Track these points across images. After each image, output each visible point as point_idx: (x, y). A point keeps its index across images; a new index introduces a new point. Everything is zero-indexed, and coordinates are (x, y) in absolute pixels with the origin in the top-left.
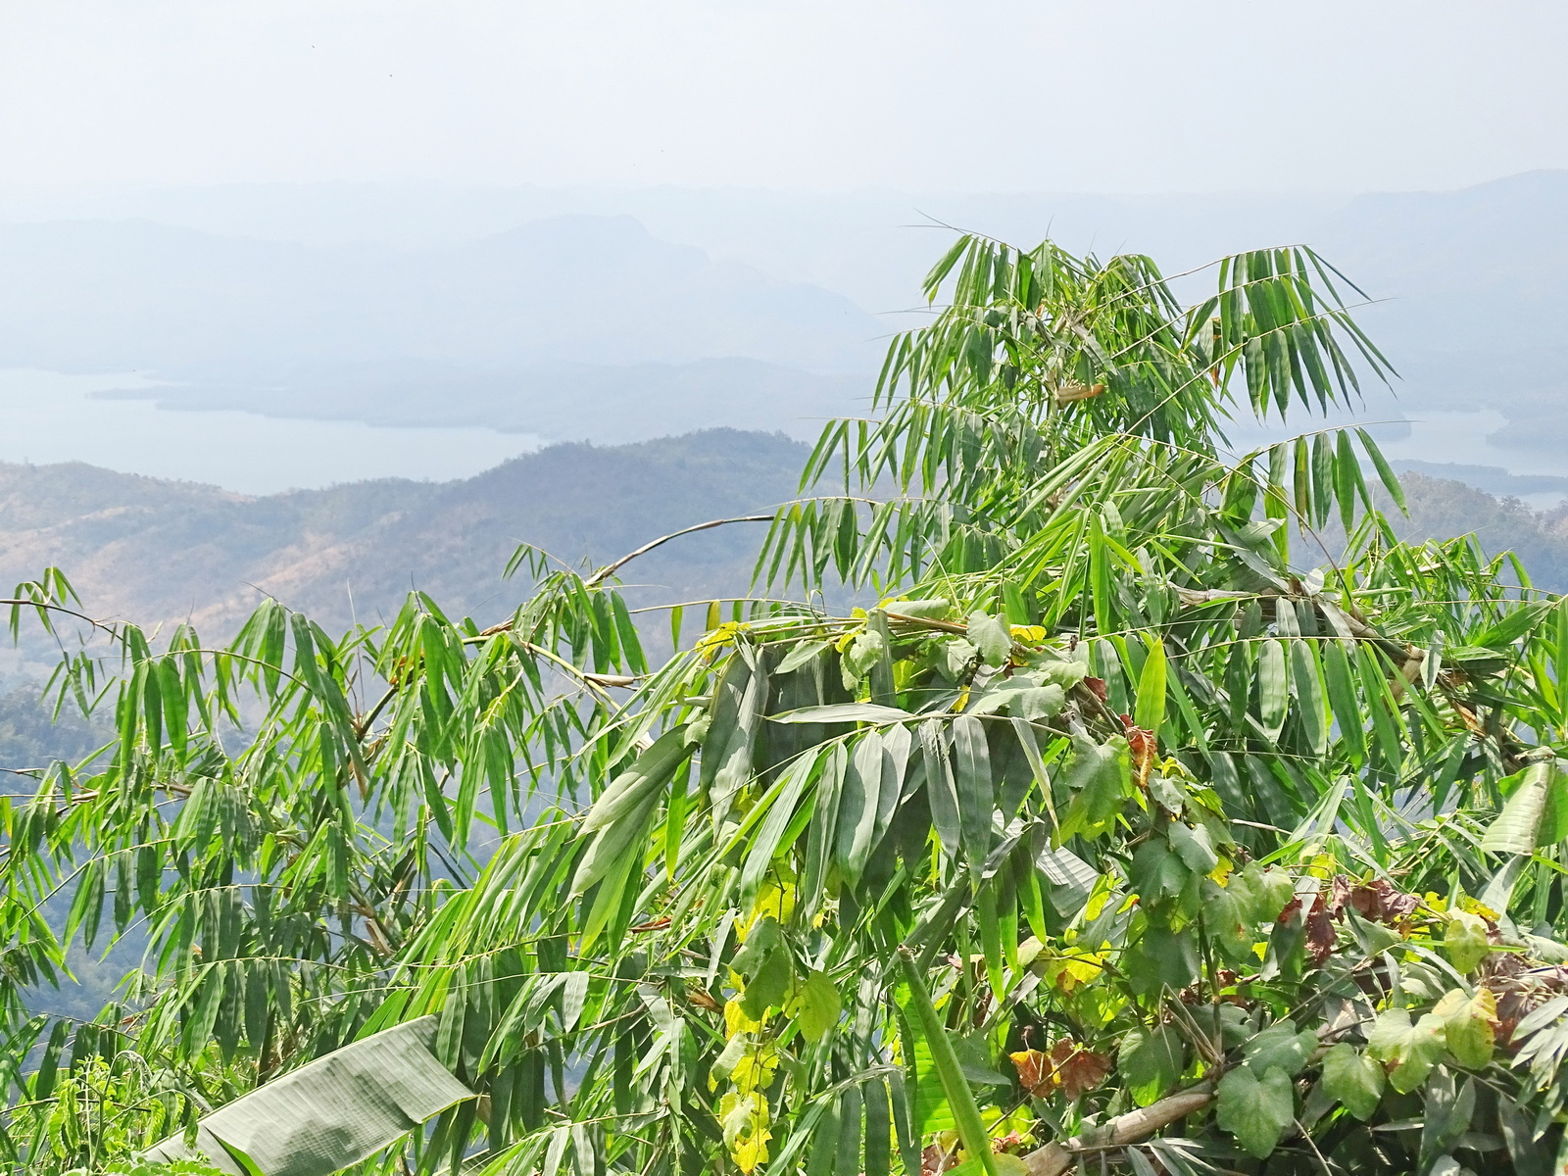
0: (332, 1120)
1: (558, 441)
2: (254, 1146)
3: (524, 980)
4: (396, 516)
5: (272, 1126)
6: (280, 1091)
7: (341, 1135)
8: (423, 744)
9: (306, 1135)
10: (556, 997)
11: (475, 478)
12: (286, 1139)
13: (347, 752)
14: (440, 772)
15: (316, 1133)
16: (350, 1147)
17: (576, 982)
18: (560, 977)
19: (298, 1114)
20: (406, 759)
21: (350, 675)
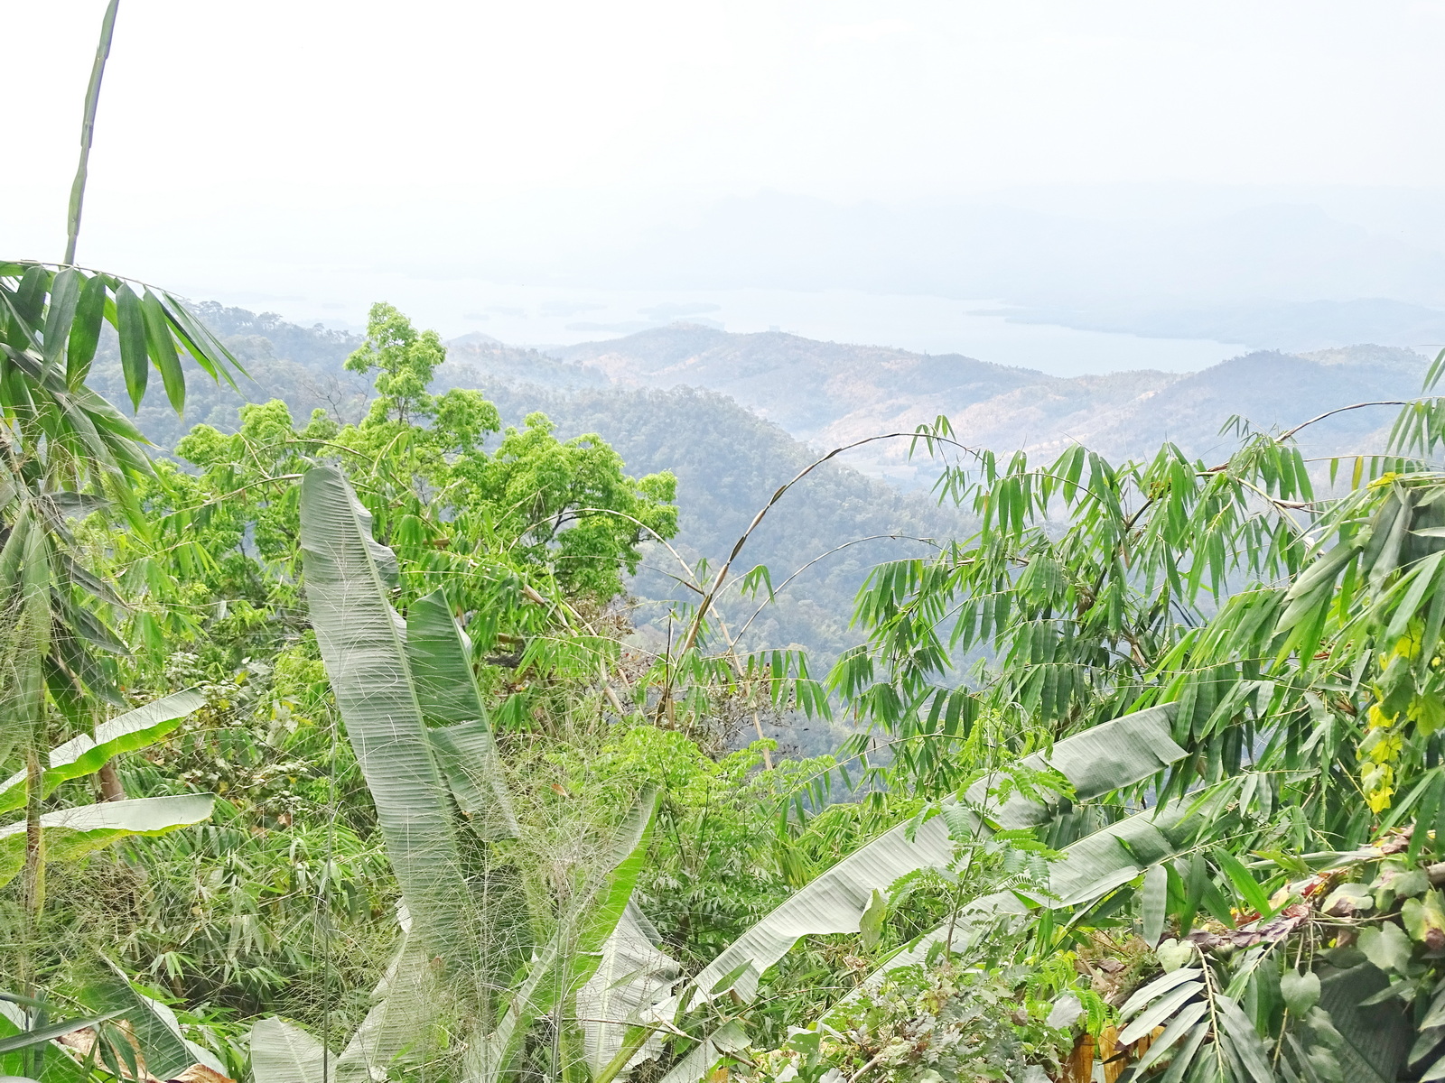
0: (1114, 758)
1: (1258, 350)
2: (1067, 769)
3: (1232, 684)
4: (1151, 394)
5: (1078, 759)
6: (1083, 739)
7: (1120, 767)
8: (1167, 536)
9: (1098, 765)
10: (1253, 694)
11: (1203, 372)
12: (1087, 767)
13: (1119, 538)
14: (1176, 555)
15: (1105, 765)
16: (1125, 775)
17: (1267, 688)
18: (1256, 683)
19: (1094, 754)
20: (1156, 544)
21: (1123, 490)
